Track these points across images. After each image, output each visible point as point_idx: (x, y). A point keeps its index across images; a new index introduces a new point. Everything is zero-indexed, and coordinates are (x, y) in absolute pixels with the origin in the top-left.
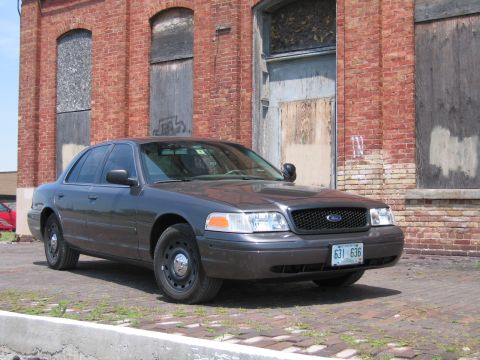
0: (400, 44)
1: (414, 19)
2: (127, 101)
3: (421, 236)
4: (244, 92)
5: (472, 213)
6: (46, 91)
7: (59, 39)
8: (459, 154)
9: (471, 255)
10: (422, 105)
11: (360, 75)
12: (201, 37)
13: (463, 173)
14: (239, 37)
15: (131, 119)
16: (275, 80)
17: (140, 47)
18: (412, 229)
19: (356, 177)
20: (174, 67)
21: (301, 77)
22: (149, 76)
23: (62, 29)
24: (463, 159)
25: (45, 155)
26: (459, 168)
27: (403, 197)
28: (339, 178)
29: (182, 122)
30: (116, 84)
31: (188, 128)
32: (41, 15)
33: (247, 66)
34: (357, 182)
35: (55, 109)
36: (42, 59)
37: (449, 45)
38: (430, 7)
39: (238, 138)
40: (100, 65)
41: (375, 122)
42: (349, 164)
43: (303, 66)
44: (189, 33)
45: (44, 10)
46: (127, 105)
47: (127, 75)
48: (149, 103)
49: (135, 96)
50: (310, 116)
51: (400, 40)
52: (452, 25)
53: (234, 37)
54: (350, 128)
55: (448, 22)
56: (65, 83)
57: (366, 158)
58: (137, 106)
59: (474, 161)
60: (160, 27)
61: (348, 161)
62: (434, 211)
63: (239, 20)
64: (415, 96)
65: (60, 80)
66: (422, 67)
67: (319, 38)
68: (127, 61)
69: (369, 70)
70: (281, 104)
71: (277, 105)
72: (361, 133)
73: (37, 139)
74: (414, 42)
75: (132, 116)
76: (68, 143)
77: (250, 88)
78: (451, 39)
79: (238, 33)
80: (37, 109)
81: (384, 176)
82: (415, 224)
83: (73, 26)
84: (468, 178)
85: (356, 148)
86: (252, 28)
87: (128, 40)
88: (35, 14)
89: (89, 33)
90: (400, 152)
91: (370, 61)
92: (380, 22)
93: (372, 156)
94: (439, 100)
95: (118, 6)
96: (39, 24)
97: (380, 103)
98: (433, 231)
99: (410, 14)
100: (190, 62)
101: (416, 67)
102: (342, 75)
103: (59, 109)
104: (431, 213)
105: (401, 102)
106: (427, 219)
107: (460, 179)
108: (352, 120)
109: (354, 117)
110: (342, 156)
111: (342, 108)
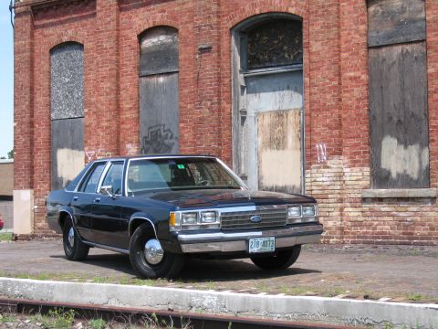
0: (356, 66)
1: (368, 44)
2: (118, 109)
3: (375, 229)
4: (224, 104)
5: (415, 209)
6: (40, 99)
7: (52, 51)
8: (404, 159)
9: (415, 244)
10: (374, 118)
11: (323, 91)
12: (185, 54)
13: (408, 176)
14: (219, 55)
15: (122, 126)
16: (252, 93)
17: (130, 60)
18: (368, 223)
19: (321, 179)
20: (161, 79)
21: (274, 91)
22: (138, 88)
23: (55, 41)
24: (408, 163)
25: (40, 159)
26: (405, 171)
27: (359, 196)
28: (306, 180)
29: (169, 130)
30: (108, 94)
31: (175, 135)
32: (34, 28)
33: (227, 81)
34: (321, 183)
35: (50, 117)
36: (35, 69)
37: (395, 67)
38: (380, 34)
39: (220, 145)
40: (92, 76)
41: (336, 132)
42: (314, 168)
43: (276, 80)
44: (174, 50)
45: (37, 23)
46: (118, 114)
47: (118, 86)
48: (139, 112)
49: (126, 105)
50: (282, 125)
51: (355, 62)
52: (398, 49)
53: (215, 55)
54: (315, 137)
55: (395, 48)
56: (58, 92)
57: (329, 163)
58: (128, 115)
59: (417, 166)
60: (147, 43)
61: (314, 166)
62: (384, 208)
63: (218, 40)
64: (369, 110)
65: (54, 89)
66: (374, 85)
67: (289, 56)
68: (118, 74)
69: (330, 88)
70: (258, 114)
71: (253, 115)
72: (324, 142)
73: (32, 144)
74: (367, 64)
75: (123, 123)
76: (62, 148)
77: (229, 100)
78: (397, 62)
79: (219, 51)
80: (32, 116)
81: (344, 178)
82: (370, 219)
83: (65, 39)
84: (412, 179)
85: (320, 155)
86: (230, 47)
87: (118, 54)
88: (28, 26)
89: (81, 46)
90: (357, 158)
91: (331, 80)
92: (339, 46)
93: (333, 161)
94: (388, 113)
95: (109, 23)
96: (32, 36)
97: (340, 116)
98: (384, 225)
99: (363, 40)
100: (175, 75)
101: (369, 85)
102: (308, 90)
103: (53, 116)
104: (383, 209)
105: (357, 115)
106: (380, 214)
107: (405, 181)
108: (317, 130)
109: (319, 128)
110: (309, 161)
111: (308, 120)
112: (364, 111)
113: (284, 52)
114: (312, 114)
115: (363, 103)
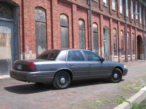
19: (27, 57)
28: (21, 57)
38: (37, 18)
41: (31, 43)
43: (2, 22)
50: (5, 38)
54: (26, 44)
55: (40, 23)
57: (29, 52)
61: (25, 53)
72: (28, 46)
85: (27, 50)
90: (33, 51)
109: (26, 41)
110: (21, 51)
111: (21, 38)
112: (35, 38)
113: (4, 13)
114: (25, 37)
115: (35, 36)
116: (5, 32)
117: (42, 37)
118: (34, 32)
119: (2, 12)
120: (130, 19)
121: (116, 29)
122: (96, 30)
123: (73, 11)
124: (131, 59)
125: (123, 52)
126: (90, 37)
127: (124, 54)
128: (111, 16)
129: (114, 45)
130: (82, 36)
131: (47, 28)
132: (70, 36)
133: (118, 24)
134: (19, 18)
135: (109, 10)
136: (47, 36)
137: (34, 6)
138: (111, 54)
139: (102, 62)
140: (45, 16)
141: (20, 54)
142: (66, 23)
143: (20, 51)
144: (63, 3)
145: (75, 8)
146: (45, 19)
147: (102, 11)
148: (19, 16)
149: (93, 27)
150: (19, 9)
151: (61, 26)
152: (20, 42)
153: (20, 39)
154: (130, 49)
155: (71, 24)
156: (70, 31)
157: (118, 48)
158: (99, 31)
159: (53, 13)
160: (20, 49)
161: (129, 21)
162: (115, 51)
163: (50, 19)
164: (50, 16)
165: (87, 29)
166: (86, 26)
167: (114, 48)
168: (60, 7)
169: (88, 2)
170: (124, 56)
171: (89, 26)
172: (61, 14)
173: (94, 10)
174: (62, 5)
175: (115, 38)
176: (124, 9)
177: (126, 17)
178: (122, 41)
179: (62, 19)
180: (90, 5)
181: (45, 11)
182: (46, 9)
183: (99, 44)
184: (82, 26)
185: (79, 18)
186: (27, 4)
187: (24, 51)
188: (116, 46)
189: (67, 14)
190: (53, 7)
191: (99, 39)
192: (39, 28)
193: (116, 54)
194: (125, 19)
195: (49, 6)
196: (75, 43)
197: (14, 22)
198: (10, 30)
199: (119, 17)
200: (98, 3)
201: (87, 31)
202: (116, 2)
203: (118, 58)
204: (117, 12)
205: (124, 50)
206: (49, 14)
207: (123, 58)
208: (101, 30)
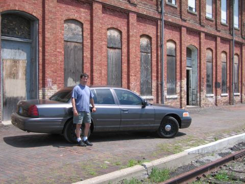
19: (49, 94)
21: (11, 49)
28: (40, 94)
50: (16, 67)
52: (73, 44)
54: (47, 75)
57: (53, 87)
61: (46, 88)
66: (65, 56)
67: (18, 33)
70: (3, 60)
78: (73, 49)
85: (49, 83)
94: (70, 68)
102: (41, 54)
109: (48, 71)
110: (41, 86)
111: (41, 67)
112: (63, 66)
113: (16, 31)
114: (46, 65)
115: (62, 63)
116: (17, 58)
117: (75, 65)
118: (61, 58)
119: (14, 29)
120: (242, 32)
121: (212, 50)
122: (174, 52)
123: (130, 24)
124: (241, 99)
125: (225, 88)
126: (159, 64)
127: (228, 91)
128: (202, 29)
129: (208, 76)
130: (146, 62)
131: (83, 52)
132: (123, 62)
133: (216, 41)
134: (39, 37)
135: (200, 20)
136: (83, 63)
137: (62, 19)
138: (200, 90)
139: (143, 107)
140: (81, 33)
141: (39, 89)
142: (117, 43)
143: (39, 85)
144: (112, 12)
145: (133, 19)
146: (81, 37)
147: (185, 21)
148: (39, 33)
149: (168, 48)
150: (39, 24)
151: (108, 47)
152: (39, 72)
153: (39, 68)
154: (240, 83)
155: (126, 43)
156: (123, 55)
157: (214, 81)
158: (178, 54)
159: (94, 28)
160: (39, 83)
161: (240, 36)
162: (208, 86)
163: (89, 37)
164: (89, 32)
165: (155, 51)
166: (154, 47)
167: (208, 81)
168: (107, 18)
169: (158, 8)
170: (227, 94)
171: (160, 46)
172: (108, 29)
173: (170, 20)
174: (110, 15)
175: (210, 64)
176: (230, 16)
177: (232, 29)
178: (224, 69)
179: (110, 36)
180: (161, 13)
181: (81, 25)
182: (83, 23)
183: (178, 74)
184: (147, 46)
185: (141, 34)
186: (51, 16)
187: (44, 85)
188: (210, 78)
189: (119, 29)
190: (95, 19)
191: (178, 67)
192: (71, 51)
193: (210, 91)
194: (230, 33)
195: (89, 18)
196: (132, 73)
197: (31, 43)
198: (25, 54)
199: (218, 29)
200: (178, 9)
201: (155, 55)
202: (214, 6)
203: (214, 97)
204: (214, 22)
205: (228, 84)
206: (87, 29)
207: (226, 98)
208: (183, 52)
